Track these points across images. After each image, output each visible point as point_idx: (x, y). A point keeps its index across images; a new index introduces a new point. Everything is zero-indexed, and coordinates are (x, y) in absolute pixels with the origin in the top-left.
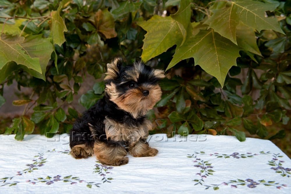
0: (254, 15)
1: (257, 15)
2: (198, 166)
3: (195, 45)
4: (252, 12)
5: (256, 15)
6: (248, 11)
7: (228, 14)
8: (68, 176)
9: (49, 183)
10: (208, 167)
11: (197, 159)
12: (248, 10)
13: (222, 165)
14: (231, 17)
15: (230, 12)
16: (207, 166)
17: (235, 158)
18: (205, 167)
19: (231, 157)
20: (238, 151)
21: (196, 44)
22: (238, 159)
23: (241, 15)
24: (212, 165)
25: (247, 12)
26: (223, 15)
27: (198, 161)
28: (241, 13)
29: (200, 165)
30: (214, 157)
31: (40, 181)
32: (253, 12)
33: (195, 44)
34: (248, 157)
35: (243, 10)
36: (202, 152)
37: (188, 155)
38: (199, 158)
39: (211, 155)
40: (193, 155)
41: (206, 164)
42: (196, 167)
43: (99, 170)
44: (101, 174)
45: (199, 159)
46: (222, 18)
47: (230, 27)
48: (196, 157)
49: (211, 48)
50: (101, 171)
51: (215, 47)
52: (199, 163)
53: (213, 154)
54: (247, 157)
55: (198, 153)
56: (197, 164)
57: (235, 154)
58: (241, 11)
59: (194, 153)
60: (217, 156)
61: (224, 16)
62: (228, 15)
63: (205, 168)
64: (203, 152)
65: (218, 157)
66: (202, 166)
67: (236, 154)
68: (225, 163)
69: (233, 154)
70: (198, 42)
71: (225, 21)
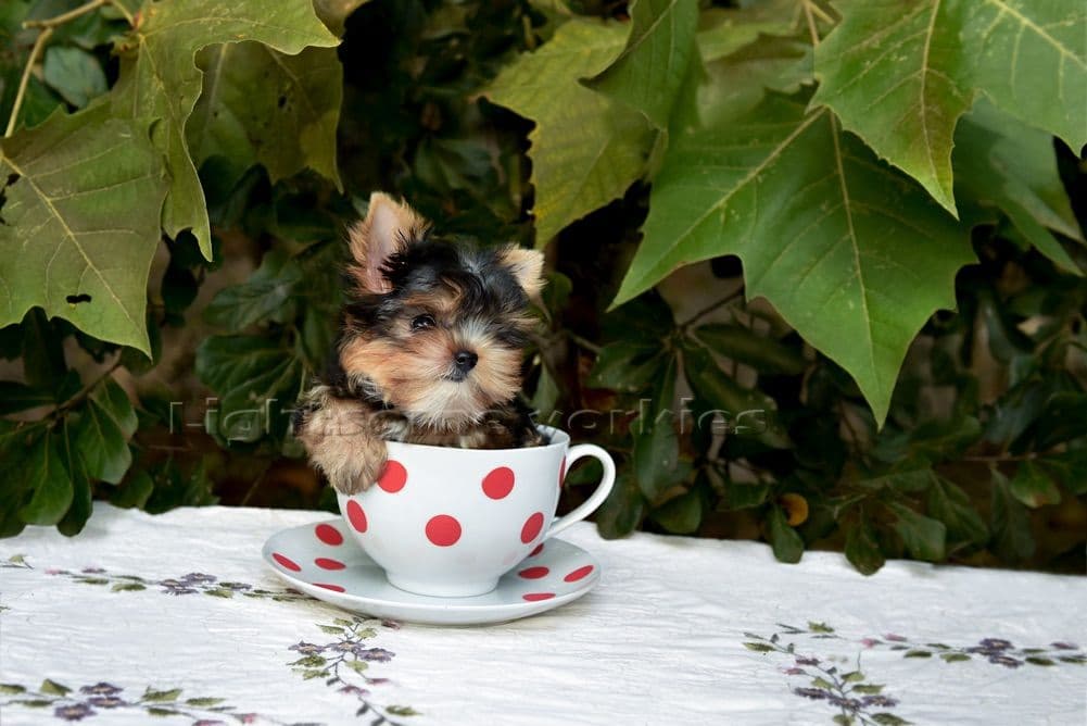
0: (1058, 53)
1: (1071, 54)
2: (815, 695)
3: (741, 183)
4: (1047, 36)
5: (1064, 52)
6: (1028, 29)
7: (918, 35)
8: (164, 694)
9: (73, 712)
10: (869, 701)
11: (799, 662)
12: (1026, 21)
13: (938, 696)
14: (931, 53)
15: (926, 27)
16: (863, 695)
17: (1000, 666)
18: (854, 700)
19: (976, 656)
20: (1002, 630)
21: (747, 179)
22: (1012, 671)
23: (987, 46)
24: (885, 692)
25: (1018, 36)
26: (893, 37)
27: (804, 667)
28: (985, 35)
29: (826, 690)
30: (884, 653)
31: (18, 702)
32: (1049, 32)
33: (742, 174)
34: (1063, 663)
35: (997, 21)
36: (816, 628)
37: (748, 635)
38: (809, 657)
39: (872, 643)
40: (775, 638)
41: (858, 688)
42: (808, 698)
43: (321, 669)
44: (339, 685)
45: (814, 662)
46: (882, 56)
47: (922, 113)
48: (791, 649)
49: (824, 207)
50: (332, 671)
51: (847, 201)
52: (819, 680)
53: (880, 638)
54: (1056, 661)
55: (796, 631)
56: (805, 682)
57: (992, 648)
58: (984, 26)
59: (778, 630)
60: (903, 652)
61: (899, 45)
62: (915, 41)
63: (855, 706)
64: (823, 628)
65: (908, 656)
66: (836, 692)
67: (995, 644)
68: (952, 688)
69: (981, 643)
70: (758, 169)
71: (897, 72)
